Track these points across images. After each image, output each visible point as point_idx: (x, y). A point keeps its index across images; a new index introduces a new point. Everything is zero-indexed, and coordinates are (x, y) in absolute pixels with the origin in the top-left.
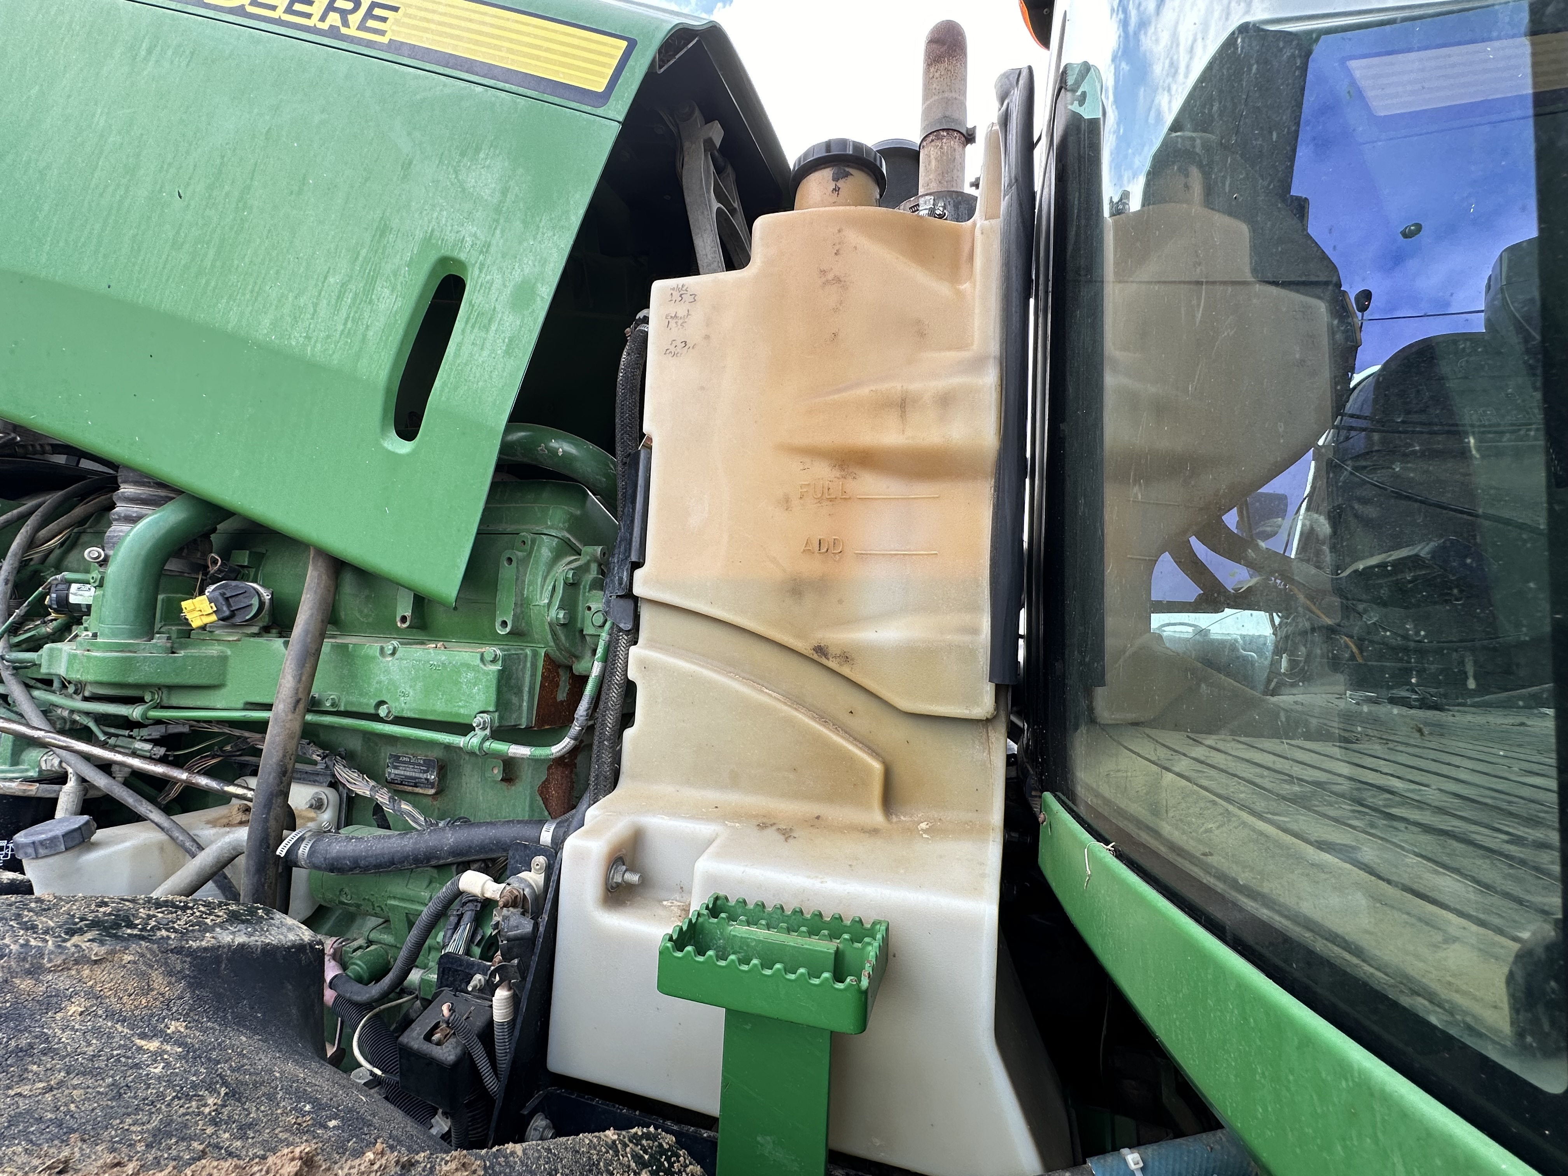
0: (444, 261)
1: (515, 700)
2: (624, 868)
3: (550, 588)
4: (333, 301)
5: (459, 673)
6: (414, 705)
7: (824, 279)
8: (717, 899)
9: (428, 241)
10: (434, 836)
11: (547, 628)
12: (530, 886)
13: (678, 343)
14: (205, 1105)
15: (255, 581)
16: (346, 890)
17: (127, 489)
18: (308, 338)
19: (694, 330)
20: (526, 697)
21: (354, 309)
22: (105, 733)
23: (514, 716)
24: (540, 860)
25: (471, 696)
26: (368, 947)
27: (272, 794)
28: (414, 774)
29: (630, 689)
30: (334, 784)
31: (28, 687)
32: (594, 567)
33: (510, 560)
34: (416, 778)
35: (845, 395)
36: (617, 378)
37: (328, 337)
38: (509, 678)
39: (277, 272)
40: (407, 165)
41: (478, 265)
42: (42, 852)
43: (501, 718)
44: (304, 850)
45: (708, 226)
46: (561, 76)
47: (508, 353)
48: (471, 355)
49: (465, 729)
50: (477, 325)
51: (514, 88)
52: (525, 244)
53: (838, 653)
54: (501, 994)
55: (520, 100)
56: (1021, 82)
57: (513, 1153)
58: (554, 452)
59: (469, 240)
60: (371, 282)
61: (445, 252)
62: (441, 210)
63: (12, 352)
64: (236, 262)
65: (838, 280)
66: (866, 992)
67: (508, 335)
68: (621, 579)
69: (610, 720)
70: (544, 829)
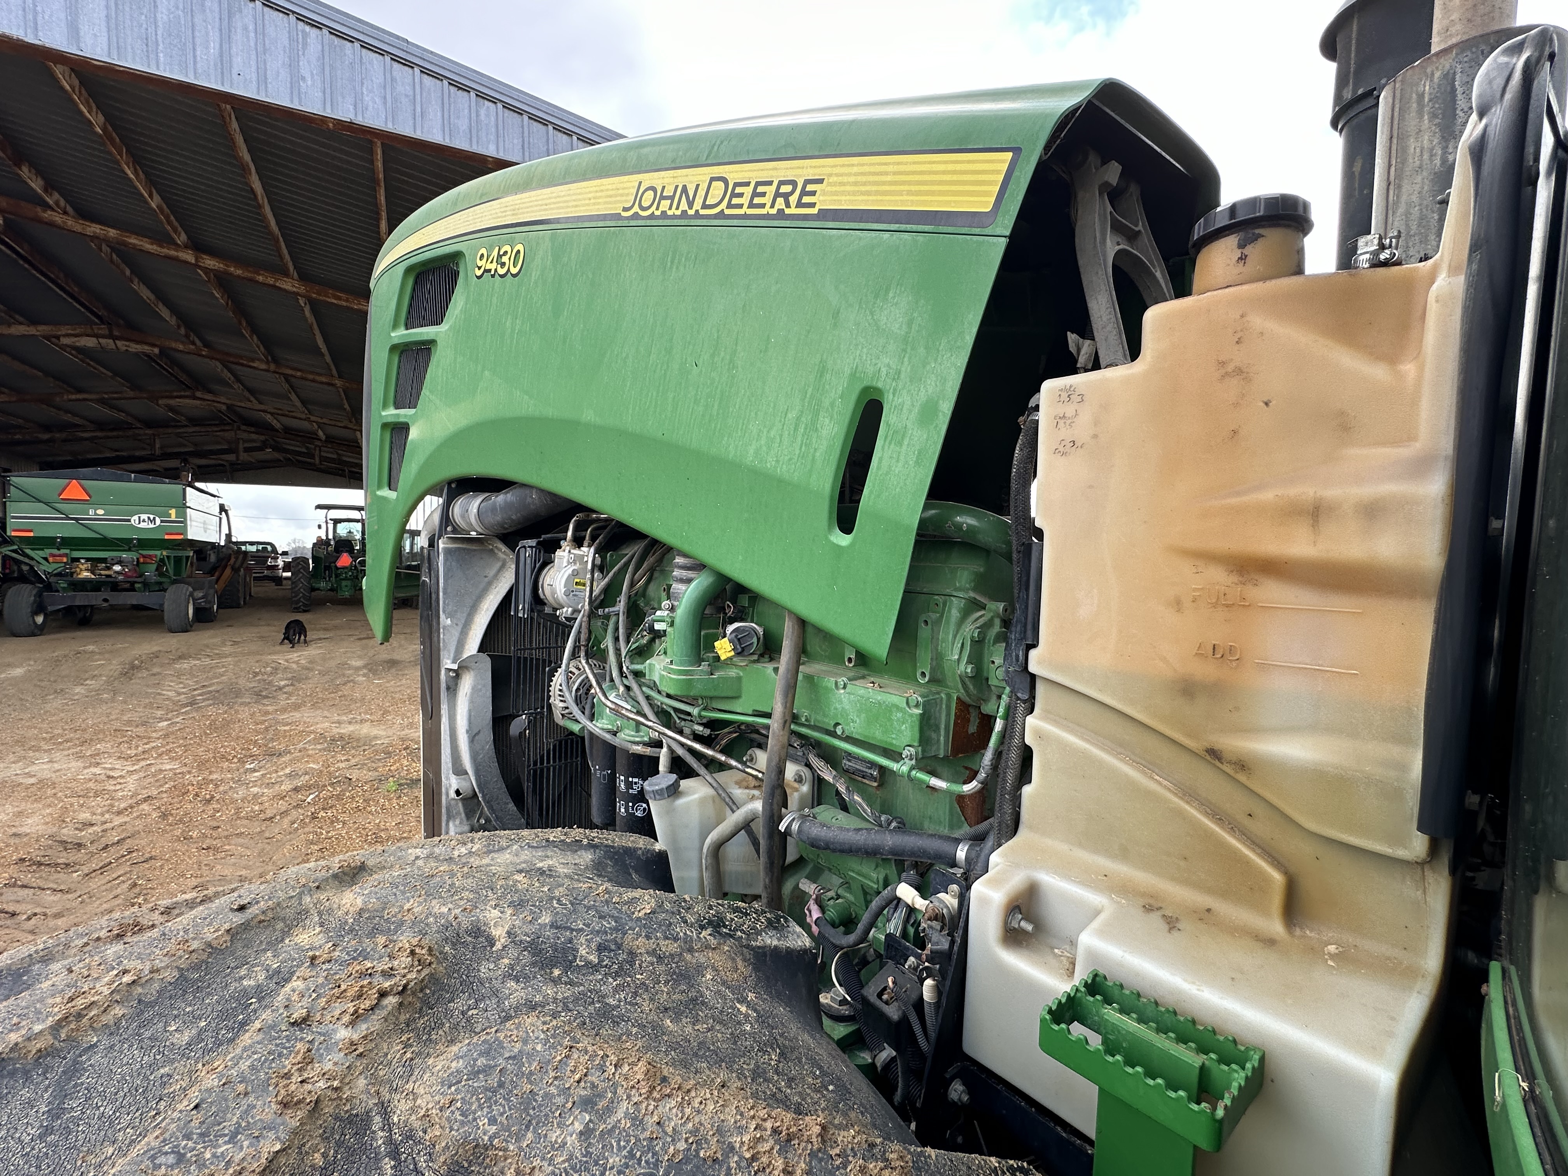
0: (866, 390)
1: (934, 735)
2: (1020, 916)
3: (959, 645)
4: (792, 432)
5: (890, 711)
6: (860, 730)
7: (1222, 371)
8: (1096, 975)
9: (853, 375)
10: (878, 837)
11: (958, 679)
12: (947, 907)
13: (1067, 442)
14: (772, 1059)
15: (752, 622)
16: (821, 855)
17: (679, 560)
18: (777, 461)
19: (1082, 430)
20: (942, 732)
21: (806, 437)
22: (679, 718)
23: (934, 748)
24: (954, 887)
25: (900, 731)
26: (837, 899)
27: (774, 786)
28: (862, 768)
29: (1027, 755)
30: (808, 765)
31: (640, 686)
32: (997, 622)
33: (926, 622)
34: (863, 772)
35: (1245, 499)
36: (1011, 473)
37: (790, 459)
38: (929, 718)
39: (756, 414)
40: (836, 314)
41: (891, 391)
42: (657, 797)
43: (923, 751)
44: (795, 827)
46: (953, 205)
47: (917, 463)
48: (890, 467)
49: (896, 756)
50: (893, 442)
51: (914, 227)
52: (928, 367)
53: (1234, 759)
54: (929, 982)
55: (921, 238)
57: (930, 1156)
58: (959, 527)
59: (884, 370)
60: (816, 414)
61: (866, 383)
62: (862, 348)
63: (619, 479)
64: (731, 409)
65: (1239, 371)
66: (1221, 1122)
67: (918, 448)
68: (1017, 656)
69: (1011, 778)
70: (959, 848)
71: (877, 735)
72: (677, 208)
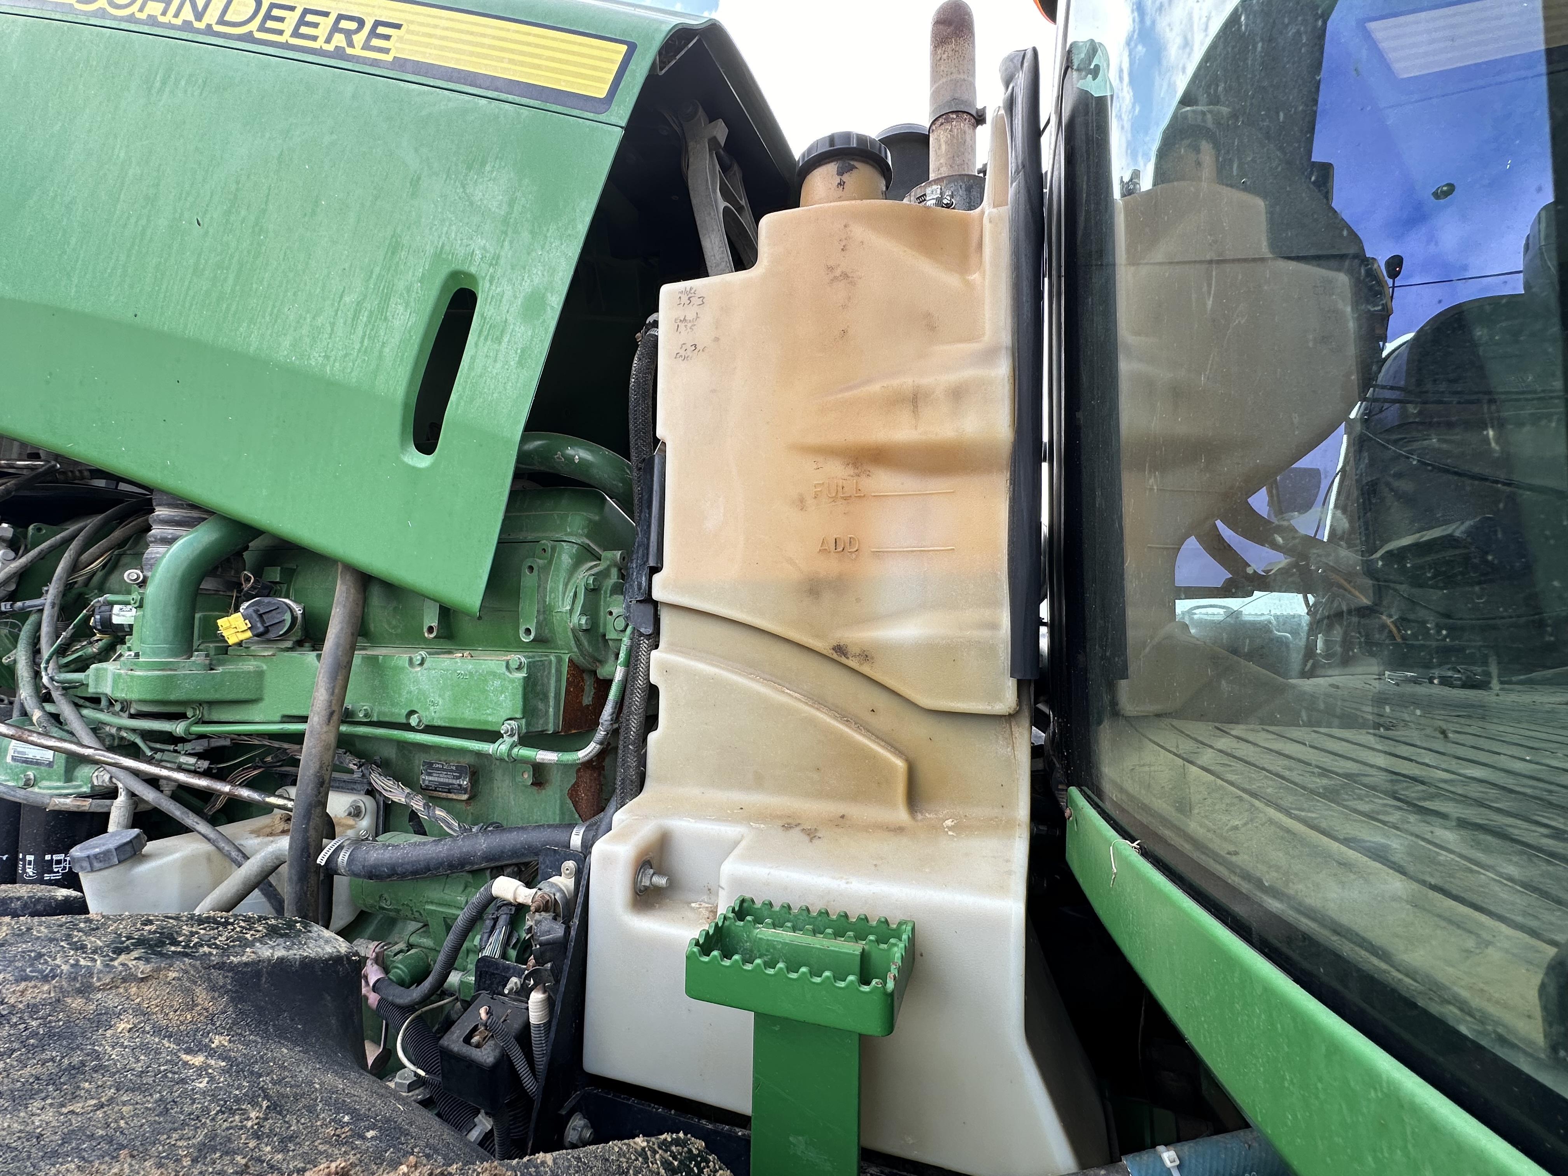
0: (455, 275)
1: (541, 706)
2: (651, 871)
3: (572, 594)
4: (349, 321)
5: (485, 681)
6: (443, 714)
7: (831, 276)
8: (743, 901)
9: (438, 257)
10: (467, 843)
11: (570, 634)
12: (561, 890)
13: (688, 346)
14: (248, 1119)
15: (287, 597)
16: (386, 896)
17: (161, 512)
18: (327, 357)
19: (703, 335)
20: (552, 703)
21: (370, 327)
22: (151, 749)
23: (541, 722)
24: (570, 864)
25: (498, 704)
26: (408, 951)
27: (310, 805)
28: (447, 781)
29: (653, 692)
30: (371, 792)
31: (77, 706)
32: (614, 572)
33: (531, 568)
34: (449, 784)
35: (855, 392)
36: (629, 384)
37: (346, 355)
38: (535, 684)
39: (295, 294)
40: (416, 182)
41: (488, 277)
42: (97, 865)
43: (528, 724)
44: (343, 858)
45: (715, 227)
46: (563, 84)
47: (520, 364)
48: (485, 368)
49: (493, 736)
50: (490, 337)
51: (517, 99)
52: (534, 254)
53: (858, 652)
54: (536, 997)
55: (525, 111)
56: (1026, 64)
57: (543, 1163)
58: (570, 459)
59: (478, 254)
60: (386, 299)
61: (454, 267)
62: (450, 225)
63: (48, 382)
64: (254, 286)
65: (845, 275)
66: (892, 994)
67: (520, 346)
68: (640, 584)
69: (634, 723)
70: (574, 832)
71: (468, 716)
72: (176, 15)
